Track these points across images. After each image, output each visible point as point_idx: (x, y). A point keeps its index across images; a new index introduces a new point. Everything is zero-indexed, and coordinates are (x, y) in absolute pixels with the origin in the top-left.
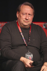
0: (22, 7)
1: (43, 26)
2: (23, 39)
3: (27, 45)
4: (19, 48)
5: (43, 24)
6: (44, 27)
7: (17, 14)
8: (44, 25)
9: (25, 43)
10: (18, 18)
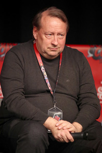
0: (44, 19)
1: (89, 53)
2: (45, 80)
3: (52, 93)
4: (37, 97)
5: (88, 49)
6: (91, 55)
7: (34, 32)
8: (91, 52)
9: (50, 88)
10: (37, 40)
